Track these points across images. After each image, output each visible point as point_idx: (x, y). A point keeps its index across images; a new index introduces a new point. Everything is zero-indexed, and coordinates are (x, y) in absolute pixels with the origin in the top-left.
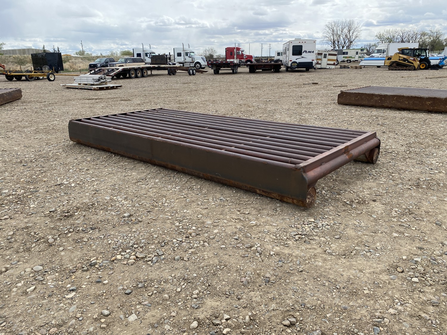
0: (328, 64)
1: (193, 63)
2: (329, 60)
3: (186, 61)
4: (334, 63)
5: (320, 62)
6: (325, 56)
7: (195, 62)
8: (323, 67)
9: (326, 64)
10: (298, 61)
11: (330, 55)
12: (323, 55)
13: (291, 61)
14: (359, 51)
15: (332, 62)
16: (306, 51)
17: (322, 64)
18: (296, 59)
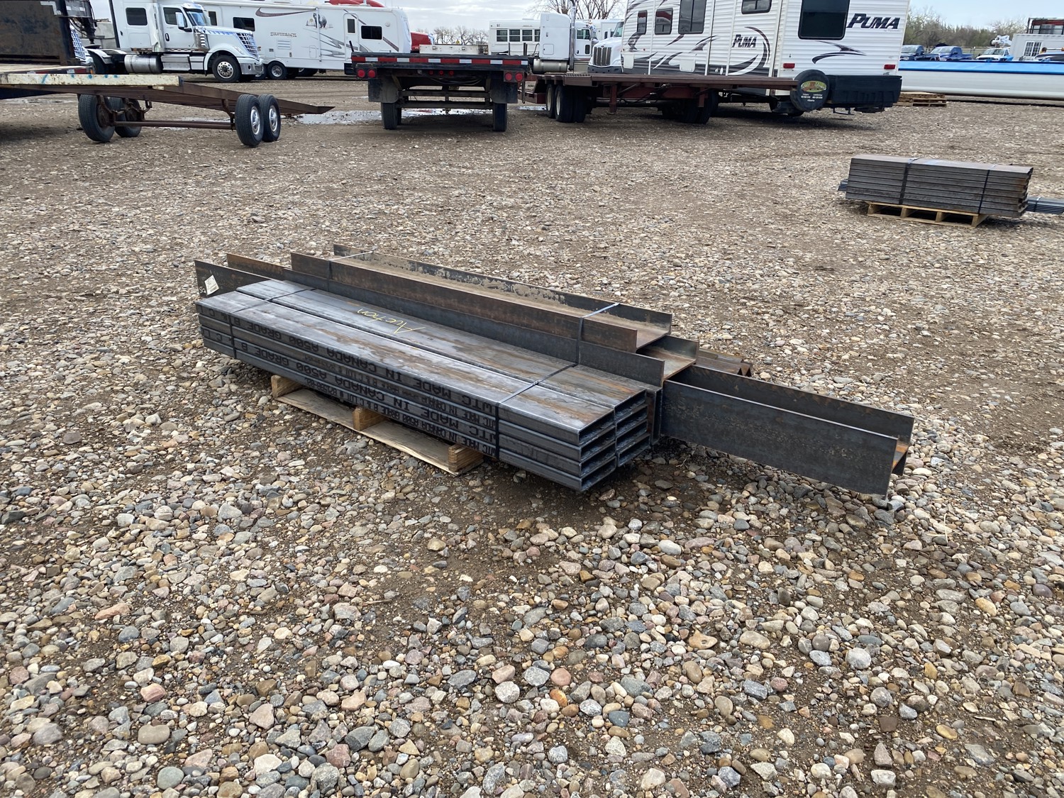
1: (204, 55)
3: (170, 45)
7: (213, 50)
13: (794, 66)
16: (864, 18)
18: (815, 60)
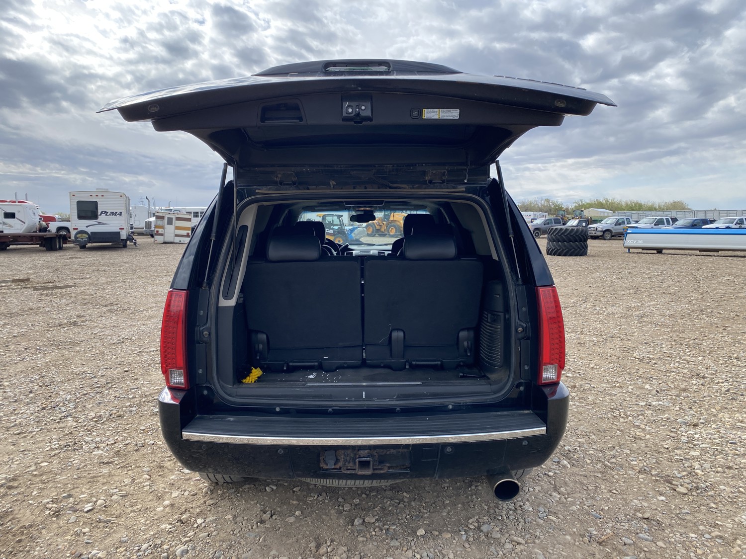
0: (177, 236)
2: (177, 228)
4: (188, 234)
5: (160, 231)
6: (170, 221)
8: (167, 240)
9: (173, 235)
10: (90, 230)
11: (178, 219)
12: (166, 219)
13: (77, 229)
15: (184, 232)
16: (106, 213)
17: (166, 234)
18: (87, 227)
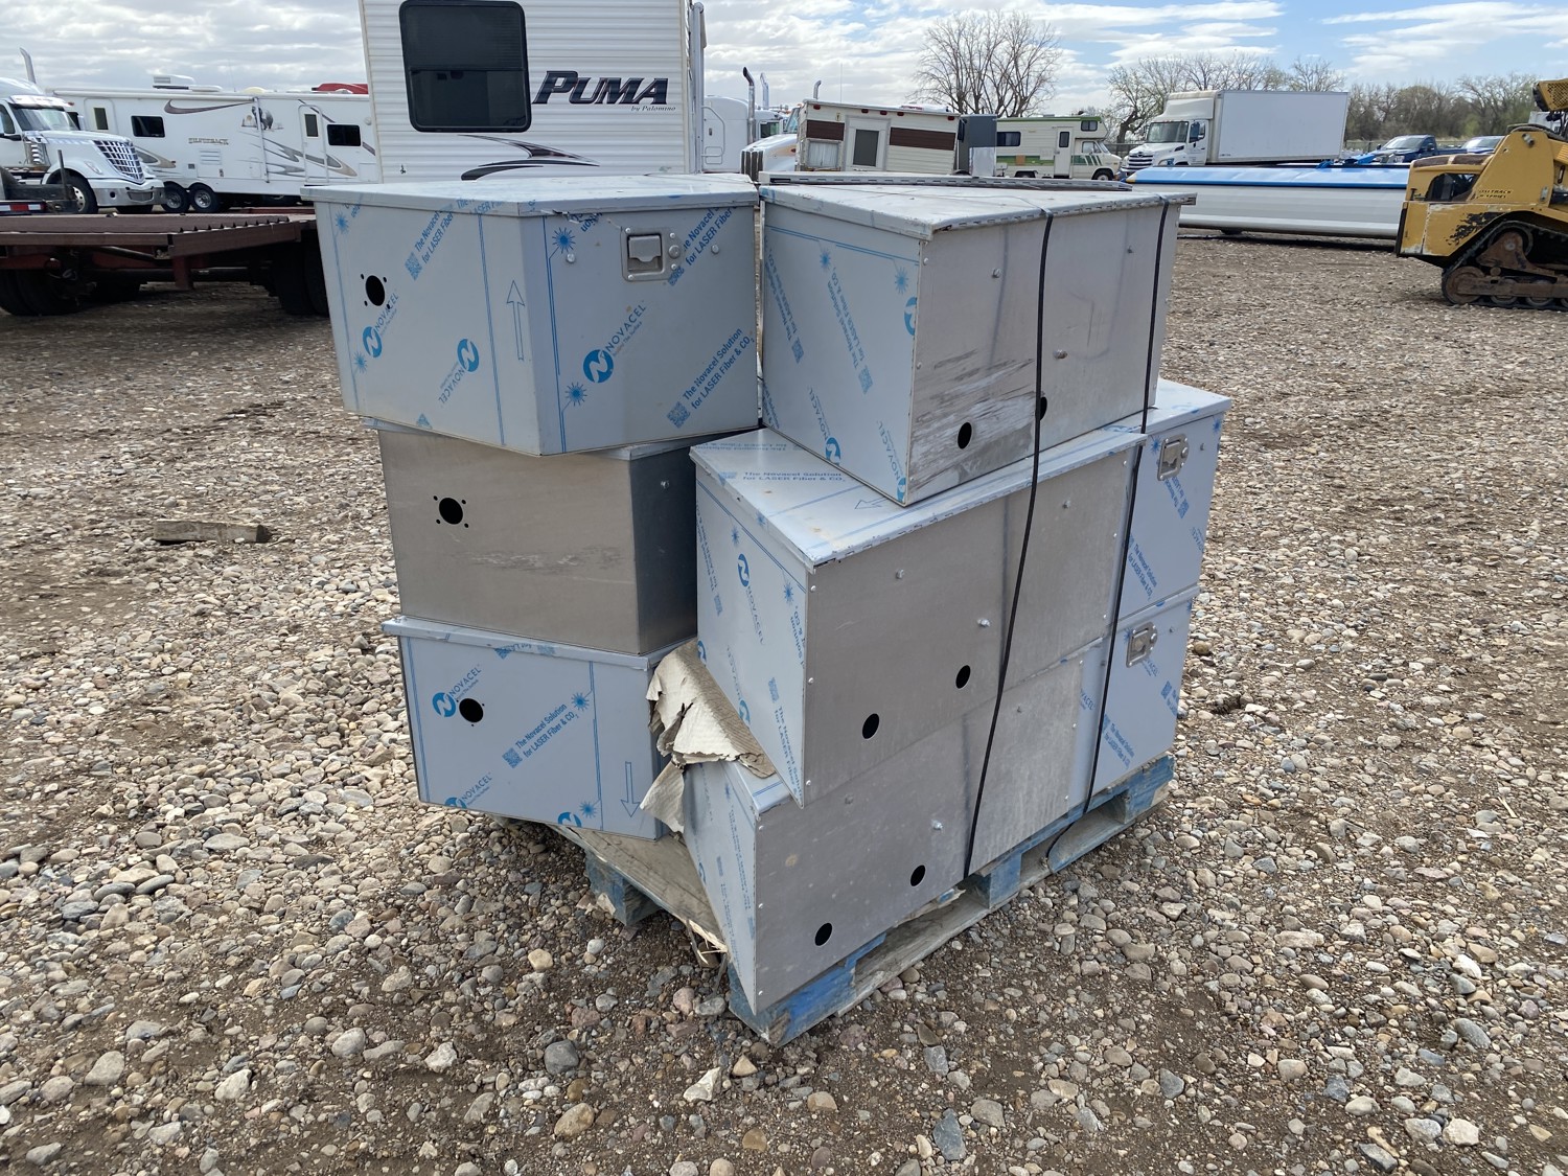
6: (866, 150)
7: (53, 169)
11: (900, 137)
12: (850, 137)
14: (1075, 130)
16: (574, 84)
18: (471, 179)
